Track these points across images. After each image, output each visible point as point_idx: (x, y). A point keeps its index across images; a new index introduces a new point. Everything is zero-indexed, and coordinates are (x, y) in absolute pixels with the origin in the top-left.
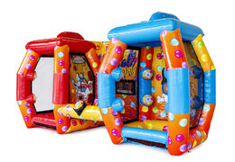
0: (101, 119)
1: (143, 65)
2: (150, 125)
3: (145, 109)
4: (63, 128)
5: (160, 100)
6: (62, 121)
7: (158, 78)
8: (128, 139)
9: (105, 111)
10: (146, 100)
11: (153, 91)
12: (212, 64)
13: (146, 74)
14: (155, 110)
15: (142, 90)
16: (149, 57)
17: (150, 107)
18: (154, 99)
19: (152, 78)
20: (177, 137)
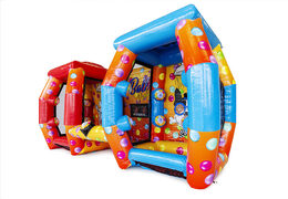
0: (105, 139)
1: (156, 85)
2: (163, 146)
3: (158, 130)
4: (76, 150)
5: (172, 121)
6: (74, 143)
7: (170, 99)
8: (137, 163)
9: (109, 130)
10: (159, 120)
11: (166, 112)
12: (232, 79)
13: (158, 94)
14: (167, 131)
15: (155, 111)
16: (161, 77)
17: (163, 128)
18: (167, 120)
19: (165, 99)
20: (201, 165)
